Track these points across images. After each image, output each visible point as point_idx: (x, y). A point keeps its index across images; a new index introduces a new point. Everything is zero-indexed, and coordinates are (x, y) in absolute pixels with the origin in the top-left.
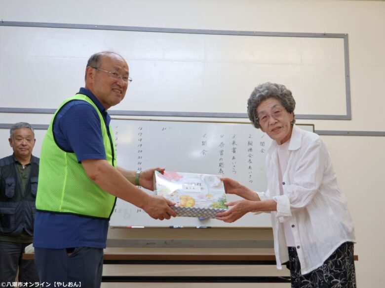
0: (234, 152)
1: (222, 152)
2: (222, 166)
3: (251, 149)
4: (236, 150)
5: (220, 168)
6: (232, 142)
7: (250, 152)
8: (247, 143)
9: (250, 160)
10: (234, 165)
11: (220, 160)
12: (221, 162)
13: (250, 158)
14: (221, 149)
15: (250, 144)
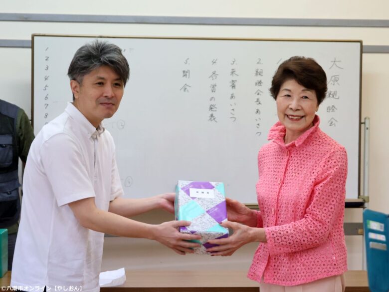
0: (233, 87)
1: (214, 86)
2: (214, 109)
3: (260, 83)
4: (236, 84)
5: (211, 112)
6: (230, 71)
7: (258, 87)
8: (255, 72)
9: (258, 100)
10: (232, 108)
11: (211, 100)
12: (213, 103)
13: (258, 96)
14: (213, 82)
15: (258, 73)
